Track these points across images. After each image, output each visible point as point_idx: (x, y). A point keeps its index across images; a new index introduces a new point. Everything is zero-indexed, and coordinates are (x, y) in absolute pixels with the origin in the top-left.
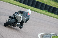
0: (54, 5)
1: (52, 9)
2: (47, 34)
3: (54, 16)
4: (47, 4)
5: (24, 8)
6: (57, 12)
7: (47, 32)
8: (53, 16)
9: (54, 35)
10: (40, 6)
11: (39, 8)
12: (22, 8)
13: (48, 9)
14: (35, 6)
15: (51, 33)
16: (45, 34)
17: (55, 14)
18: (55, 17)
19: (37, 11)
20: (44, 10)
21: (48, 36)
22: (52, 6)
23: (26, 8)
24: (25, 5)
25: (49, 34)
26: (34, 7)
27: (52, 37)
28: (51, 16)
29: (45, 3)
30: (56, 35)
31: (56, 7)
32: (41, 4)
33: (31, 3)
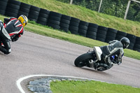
0: (50, 6)
1: (46, 15)
2: (39, 78)
3: (53, 34)
4: (35, 5)
6: (59, 22)
7: (38, 74)
8: (50, 33)
9: (55, 78)
10: (17, 11)
13: (37, 18)
14: (4, 11)
15: (47, 74)
16: (32, 79)
17: (54, 28)
21: (40, 83)
22: (45, 8)
25: (43, 77)
27: (51, 85)
28: (46, 35)
29: (29, 3)
30: (60, 78)
31: (57, 11)
32: (18, 7)
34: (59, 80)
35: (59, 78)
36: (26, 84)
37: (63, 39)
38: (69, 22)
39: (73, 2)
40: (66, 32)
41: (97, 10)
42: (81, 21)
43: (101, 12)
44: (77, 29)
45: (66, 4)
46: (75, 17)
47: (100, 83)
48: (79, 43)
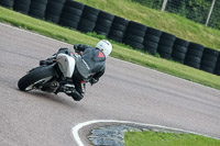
0: (130, 13)
1: (123, 27)
2: (107, 125)
3: (133, 56)
4: (106, 10)
5: (16, 25)
6: (142, 39)
8: (128, 55)
9: (132, 126)
10: (78, 19)
11: (76, 24)
12: (10, 26)
13: (108, 30)
14: (57, 18)
16: (97, 127)
17: (134, 48)
18: (136, 57)
19: (66, 36)
20: (95, 33)
21: (109, 133)
22: (122, 16)
23: (23, 26)
24: (18, 14)
25: (113, 124)
26: (53, 22)
27: (126, 136)
28: (122, 57)
29: (97, 8)
30: (141, 128)
31: (140, 22)
32: (80, 12)
33: (44, 8)
34: (138, 130)
35: (138, 127)
36: (87, 133)
37: (147, 65)
38: (158, 39)
39: (167, 9)
40: (153, 54)
41: (203, 22)
42: (177, 39)
43: (209, 25)
44: (170, 50)
45: (154, 11)
46: (168, 32)
47: (203, 138)
48: (173, 73)
